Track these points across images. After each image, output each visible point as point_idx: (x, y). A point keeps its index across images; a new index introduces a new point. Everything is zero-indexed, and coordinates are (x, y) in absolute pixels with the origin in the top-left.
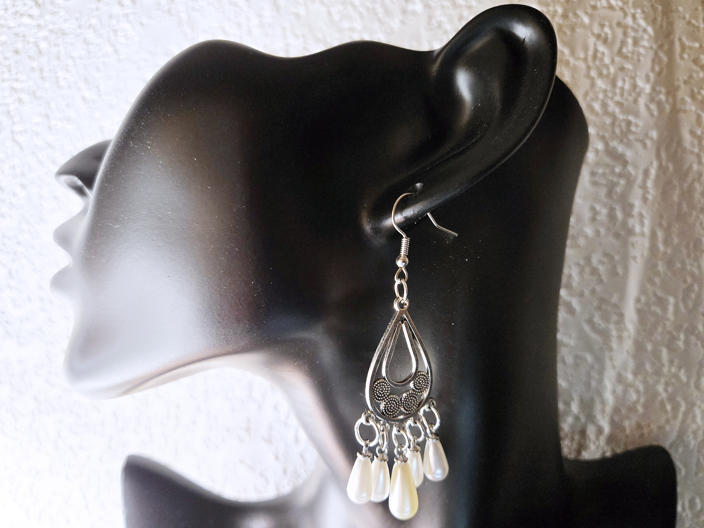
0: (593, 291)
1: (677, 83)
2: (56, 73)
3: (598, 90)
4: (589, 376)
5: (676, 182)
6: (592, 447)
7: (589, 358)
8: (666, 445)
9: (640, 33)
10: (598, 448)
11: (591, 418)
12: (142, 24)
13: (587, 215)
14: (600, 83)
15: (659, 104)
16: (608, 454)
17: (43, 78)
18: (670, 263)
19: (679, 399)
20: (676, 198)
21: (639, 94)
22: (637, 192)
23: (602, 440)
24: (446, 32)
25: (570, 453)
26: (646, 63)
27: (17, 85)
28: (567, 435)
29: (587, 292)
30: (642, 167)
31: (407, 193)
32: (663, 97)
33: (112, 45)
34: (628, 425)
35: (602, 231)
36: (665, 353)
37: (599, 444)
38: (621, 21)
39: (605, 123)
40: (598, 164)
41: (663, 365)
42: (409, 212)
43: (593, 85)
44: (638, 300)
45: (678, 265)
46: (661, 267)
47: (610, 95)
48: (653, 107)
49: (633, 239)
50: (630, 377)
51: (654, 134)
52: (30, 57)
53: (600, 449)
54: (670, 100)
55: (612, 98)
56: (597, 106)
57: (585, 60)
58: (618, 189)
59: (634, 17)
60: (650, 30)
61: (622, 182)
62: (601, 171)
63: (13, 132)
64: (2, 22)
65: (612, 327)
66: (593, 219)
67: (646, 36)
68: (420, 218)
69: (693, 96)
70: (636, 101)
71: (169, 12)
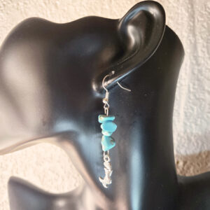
1: (196, 33)
12: (7, 14)
15: (190, 40)
18: (195, 95)
19: (199, 141)
20: (196, 72)
26: (186, 26)
34: (182, 151)
38: (177, 11)
41: (193, 130)
44: (184, 108)
46: (192, 97)
48: (188, 42)
50: (182, 134)
54: (194, 39)
59: (181, 10)
60: (187, 14)
67: (185, 17)
69: (201, 37)
71: (17, 9)
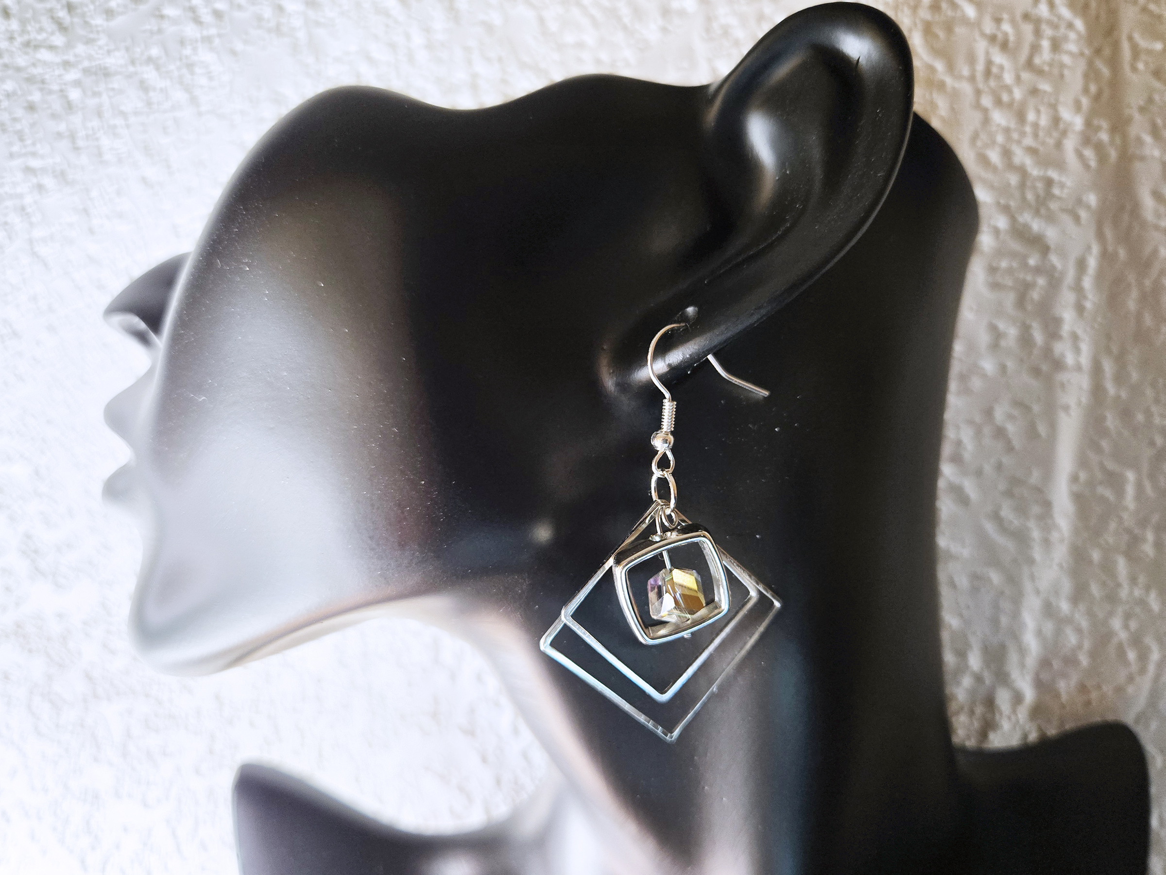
0: (999, 467)
1: (1127, 111)
2: (97, 139)
3: (994, 129)
4: (996, 607)
5: (1131, 278)
6: (1006, 725)
7: (995, 577)
8: (1129, 719)
9: (1063, 30)
10: (1014, 727)
11: (1002, 678)
12: (234, 53)
13: (984, 338)
14: (999, 118)
15: (1099, 148)
16: (1033, 737)
17: (76, 149)
18: (1126, 414)
19: (1149, 641)
20: (1132, 304)
21: (1064, 133)
22: (1067, 297)
23: (1023, 714)
24: (737, 43)
25: (968, 737)
26: (1075, 79)
27: (34, 163)
28: (962, 708)
29: (988, 469)
30: (1074, 254)
31: (671, 324)
32: (1104, 136)
33: (188, 89)
34: (1065, 687)
35: (1010, 364)
36: (1122, 566)
37: (1018, 721)
38: (1029, 10)
39: (1009, 185)
40: (999, 253)
41: (1119, 585)
42: (676, 357)
43: (986, 120)
44: (1074, 479)
45: (1140, 417)
46: (1111, 421)
47: (1015, 136)
48: (1089, 153)
49: (1063, 377)
50: (1065, 606)
51: (1092, 199)
52: (54, 116)
53: (1017, 728)
54: (1118, 140)
55: (1019, 142)
56: (994, 156)
57: (972, 79)
58: (1035, 295)
59: (1051, 3)
60: (1079, 24)
61: (1041, 281)
62: (1004, 264)
63: (31, 241)
64: (6, 60)
65: (1032, 524)
66: (995, 346)
67: (1072, 36)
68: (695, 365)
69: (1155, 132)
70: (1059, 145)
71: (278, 30)
